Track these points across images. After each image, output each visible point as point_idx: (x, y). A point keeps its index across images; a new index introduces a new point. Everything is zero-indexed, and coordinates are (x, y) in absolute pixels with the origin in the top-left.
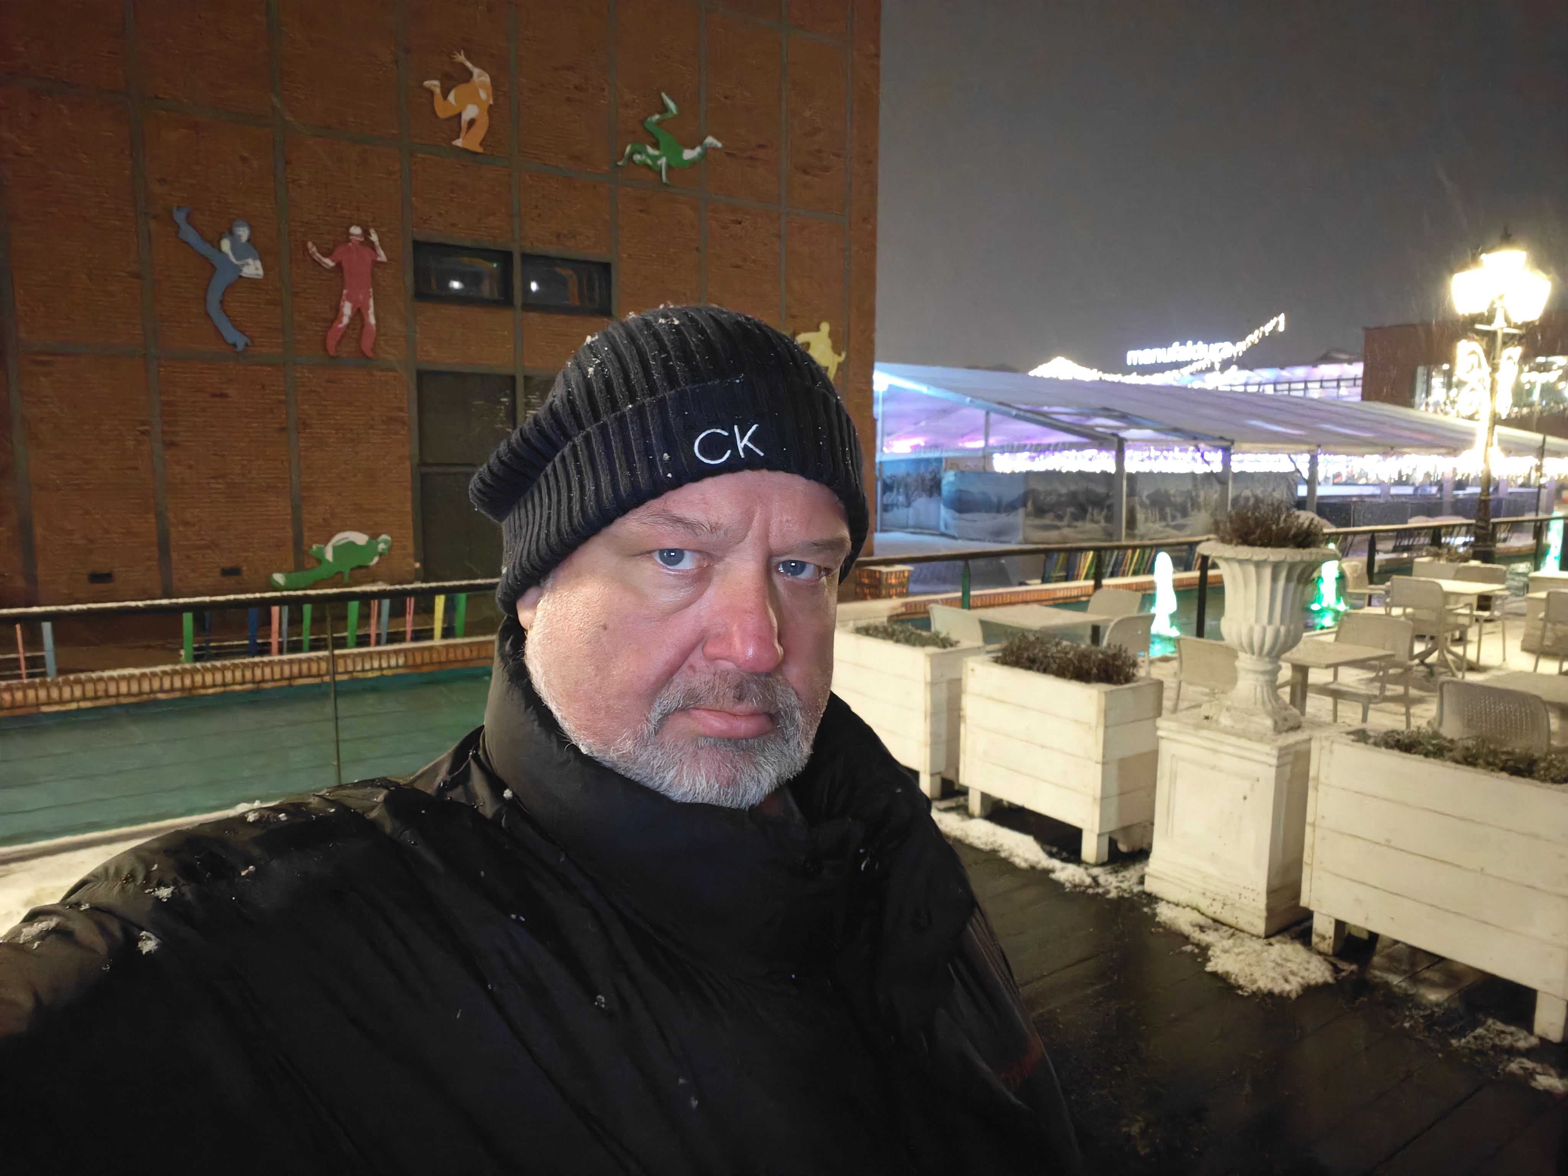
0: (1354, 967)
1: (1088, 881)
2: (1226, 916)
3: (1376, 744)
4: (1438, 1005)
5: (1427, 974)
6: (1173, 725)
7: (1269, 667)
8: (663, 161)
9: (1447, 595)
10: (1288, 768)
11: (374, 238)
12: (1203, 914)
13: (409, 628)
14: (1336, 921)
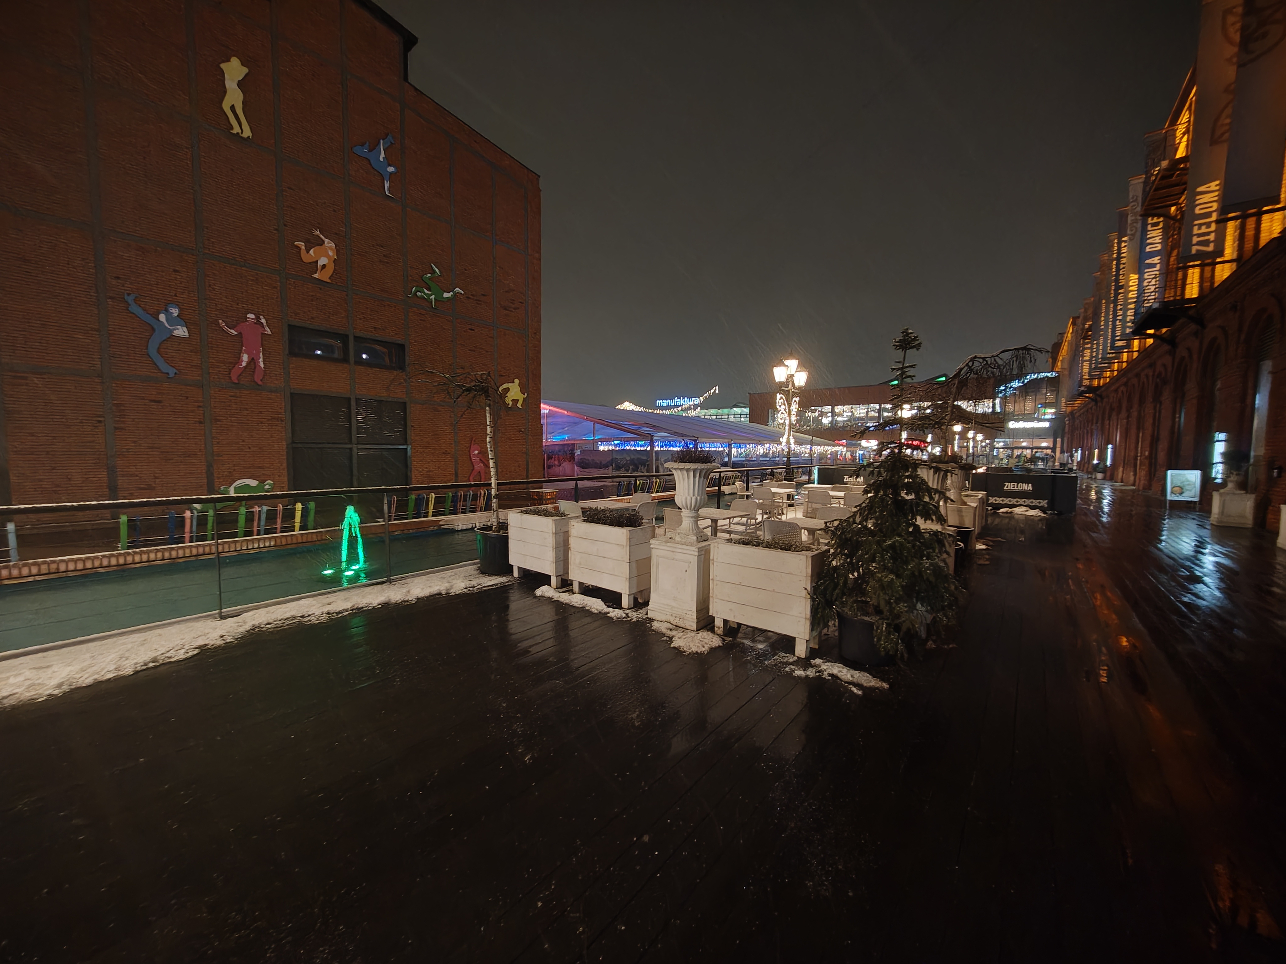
0: (731, 639)
1: (624, 615)
2: (681, 624)
3: (734, 543)
4: (761, 649)
5: (758, 638)
6: (657, 542)
7: (694, 515)
8: (433, 297)
9: (774, 494)
10: (703, 556)
11: (263, 321)
12: (672, 624)
13: (279, 526)
14: (724, 620)
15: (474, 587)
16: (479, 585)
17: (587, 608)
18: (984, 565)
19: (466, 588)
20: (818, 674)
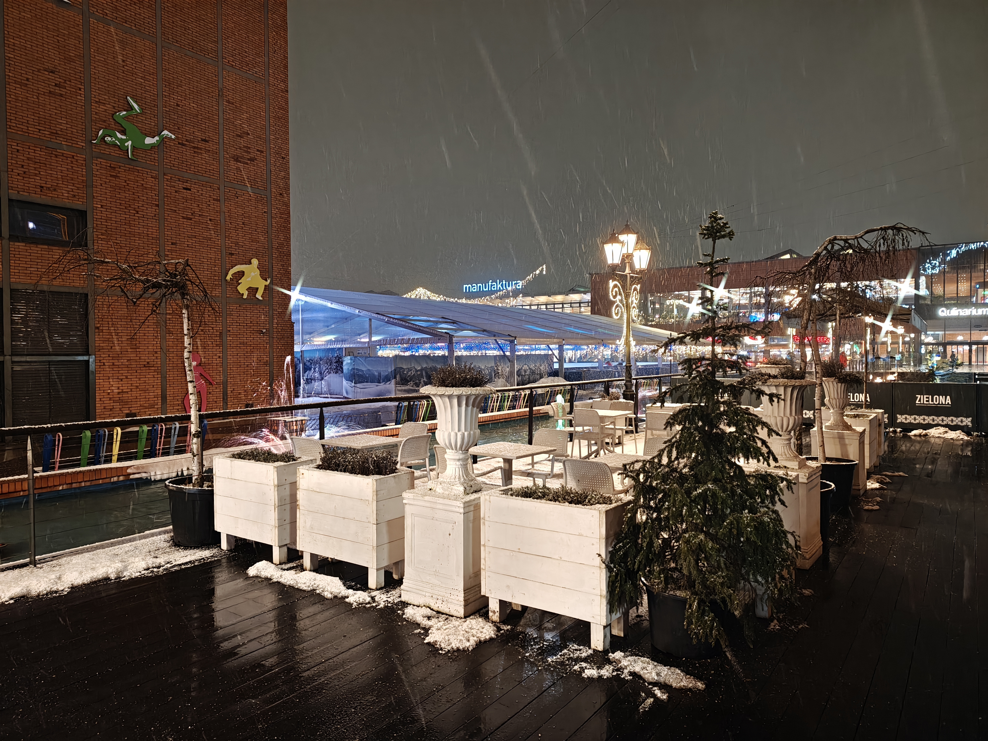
0: (509, 627)
1: (368, 599)
2: (443, 608)
4: (547, 641)
5: (546, 625)
6: (411, 496)
7: (461, 456)
9: (602, 419)
10: (470, 514)
12: (432, 609)
14: (500, 600)
15: (159, 567)
16: (168, 563)
17: (318, 592)
18: (872, 510)
19: (148, 569)
20: (615, 674)
